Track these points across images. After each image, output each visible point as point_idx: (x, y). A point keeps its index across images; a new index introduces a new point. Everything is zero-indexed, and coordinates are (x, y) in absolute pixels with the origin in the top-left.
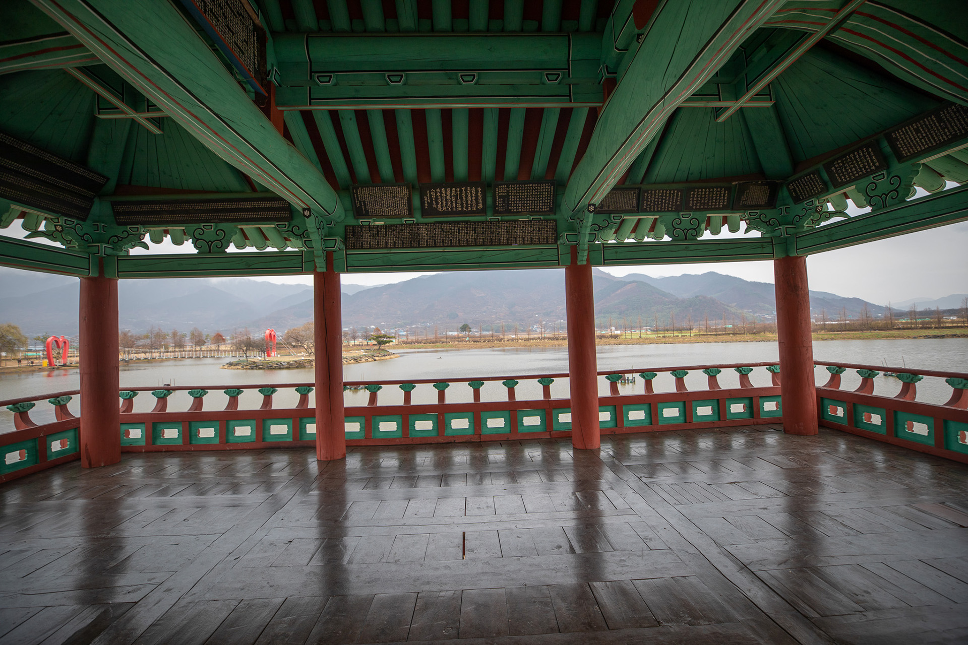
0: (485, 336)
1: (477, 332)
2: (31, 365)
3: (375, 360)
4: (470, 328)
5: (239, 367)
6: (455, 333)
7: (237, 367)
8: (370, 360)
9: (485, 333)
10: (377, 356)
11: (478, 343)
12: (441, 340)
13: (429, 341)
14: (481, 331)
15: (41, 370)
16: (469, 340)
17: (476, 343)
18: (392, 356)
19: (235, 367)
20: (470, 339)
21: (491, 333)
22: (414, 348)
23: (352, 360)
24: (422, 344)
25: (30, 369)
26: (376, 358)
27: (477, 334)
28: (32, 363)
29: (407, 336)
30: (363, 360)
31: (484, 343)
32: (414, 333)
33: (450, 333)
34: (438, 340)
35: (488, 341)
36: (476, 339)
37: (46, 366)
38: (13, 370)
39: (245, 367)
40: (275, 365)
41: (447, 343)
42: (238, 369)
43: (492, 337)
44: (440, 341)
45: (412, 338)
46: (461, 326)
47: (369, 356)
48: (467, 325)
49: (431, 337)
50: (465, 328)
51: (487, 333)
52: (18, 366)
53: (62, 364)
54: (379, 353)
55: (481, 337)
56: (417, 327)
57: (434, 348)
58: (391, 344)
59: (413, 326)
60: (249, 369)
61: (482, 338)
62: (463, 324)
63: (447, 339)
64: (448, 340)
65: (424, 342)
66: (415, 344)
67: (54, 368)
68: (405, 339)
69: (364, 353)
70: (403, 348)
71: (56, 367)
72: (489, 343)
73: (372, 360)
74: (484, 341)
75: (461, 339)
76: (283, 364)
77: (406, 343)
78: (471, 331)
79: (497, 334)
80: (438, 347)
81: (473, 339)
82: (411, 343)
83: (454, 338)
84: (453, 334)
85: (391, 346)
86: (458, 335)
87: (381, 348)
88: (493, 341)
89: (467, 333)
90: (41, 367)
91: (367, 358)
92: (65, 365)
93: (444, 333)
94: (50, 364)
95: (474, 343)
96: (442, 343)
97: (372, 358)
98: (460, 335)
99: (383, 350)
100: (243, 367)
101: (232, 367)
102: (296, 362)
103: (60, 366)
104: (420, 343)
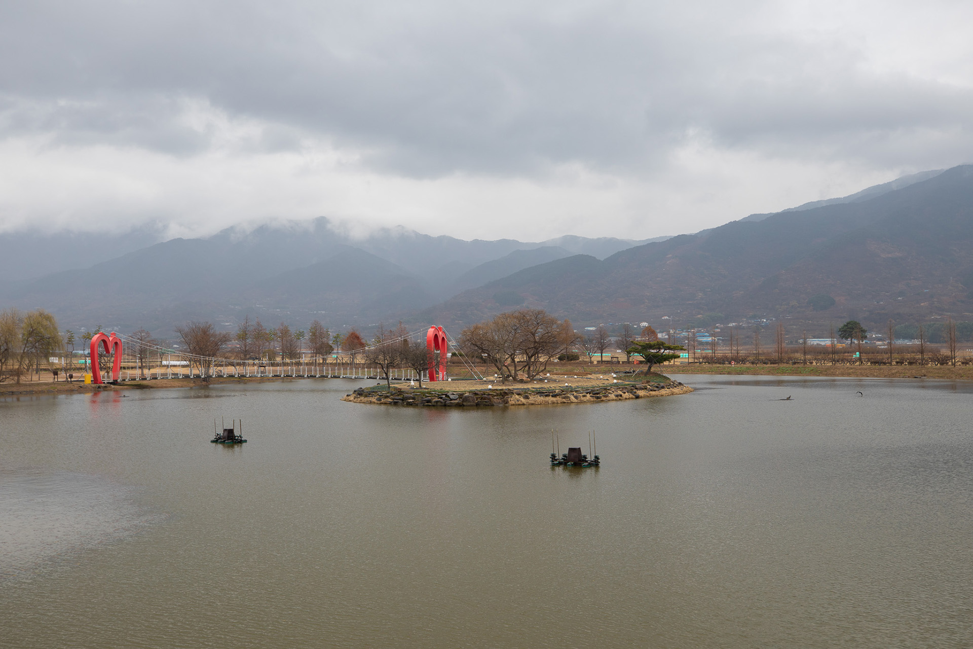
0: (901, 350)
1: (879, 339)
2: (69, 380)
3: (637, 397)
4: (864, 331)
5: (374, 399)
6: (826, 342)
7: (370, 399)
8: (627, 395)
9: (900, 342)
10: (641, 389)
11: (882, 366)
12: (792, 355)
13: (763, 358)
14: (891, 339)
15: (82, 389)
16: (860, 359)
17: (877, 366)
18: (676, 390)
19: (366, 399)
20: (864, 356)
21: (917, 342)
22: (729, 373)
23: (588, 395)
24: (748, 365)
25: (67, 387)
26: (641, 393)
27: (881, 345)
28: (71, 377)
29: (713, 345)
30: (612, 396)
31: (900, 368)
32: (730, 339)
33: (814, 342)
34: (785, 356)
35: (910, 363)
36: (879, 357)
37: (90, 382)
38: (44, 387)
39: (383, 401)
40: (436, 399)
41: (805, 362)
42: (371, 402)
43: (922, 352)
44: (790, 359)
45: (723, 351)
46: (841, 325)
47: (624, 388)
48: (855, 323)
49: (769, 348)
50: (850, 330)
51: (908, 343)
52: (51, 380)
53: (111, 381)
54: (648, 382)
55: (890, 351)
56: (738, 328)
57: (773, 374)
58: (677, 362)
59: (731, 325)
60: (390, 403)
61: (895, 355)
62: (848, 320)
63: (805, 353)
64: (808, 357)
65: (751, 358)
66: (730, 363)
67: (99, 387)
68: (709, 352)
69: (615, 381)
70: (703, 371)
71: (103, 385)
72: (914, 366)
73: (631, 396)
74: (900, 363)
75: (841, 356)
76: (452, 397)
77: (710, 360)
78: (866, 337)
79: (934, 345)
80: (784, 373)
81: (871, 356)
82: (722, 360)
83: (822, 353)
84: (823, 343)
85: (678, 366)
86: (833, 345)
87: (653, 369)
88: (923, 363)
89: (856, 342)
90: (82, 384)
91: (621, 393)
92: (115, 383)
93: (801, 341)
94: (96, 379)
95: (873, 366)
96: (795, 363)
97: (631, 392)
98: (839, 346)
99: (656, 375)
100: (380, 400)
101: (362, 398)
102: (476, 394)
103: (108, 383)
104: (743, 361)
